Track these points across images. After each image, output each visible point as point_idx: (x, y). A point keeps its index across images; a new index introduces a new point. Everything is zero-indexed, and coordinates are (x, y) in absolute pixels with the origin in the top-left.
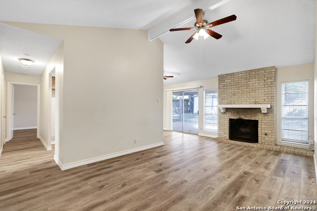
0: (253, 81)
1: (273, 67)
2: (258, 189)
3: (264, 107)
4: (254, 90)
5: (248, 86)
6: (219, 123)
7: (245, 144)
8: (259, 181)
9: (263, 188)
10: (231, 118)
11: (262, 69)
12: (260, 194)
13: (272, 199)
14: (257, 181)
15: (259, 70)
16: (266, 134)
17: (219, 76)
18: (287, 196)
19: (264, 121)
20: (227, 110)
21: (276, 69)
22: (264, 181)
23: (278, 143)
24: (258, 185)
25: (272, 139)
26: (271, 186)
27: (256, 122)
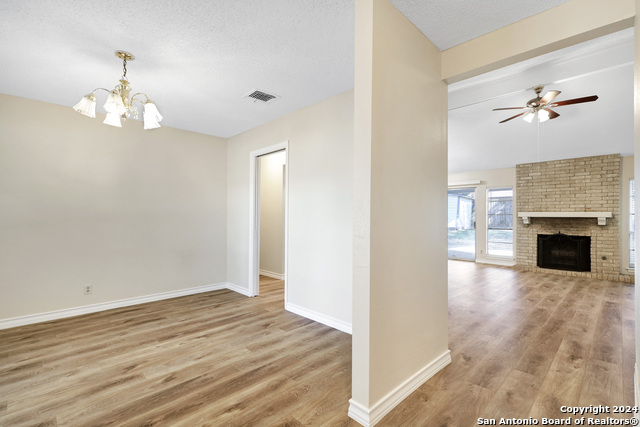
0: (581, 176)
1: (616, 156)
3: (602, 216)
4: (582, 190)
5: (571, 183)
6: (518, 241)
7: (569, 273)
10: (540, 233)
11: (598, 157)
15: (591, 158)
16: (604, 258)
17: (518, 166)
19: (601, 238)
20: (533, 220)
21: (621, 158)
23: (624, 272)
25: (614, 266)
27: (587, 240)
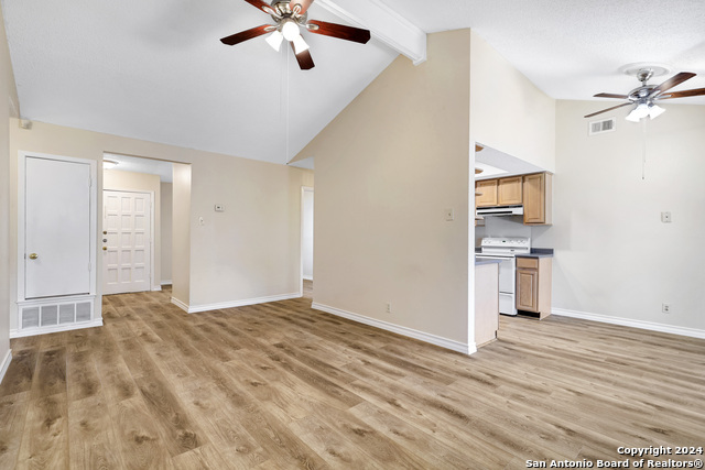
2: (118, 422)
8: (133, 443)
9: (110, 433)
12: (108, 417)
13: (78, 426)
14: (139, 440)
18: (49, 452)
22: (125, 451)
24: (127, 432)
26: (99, 453)
